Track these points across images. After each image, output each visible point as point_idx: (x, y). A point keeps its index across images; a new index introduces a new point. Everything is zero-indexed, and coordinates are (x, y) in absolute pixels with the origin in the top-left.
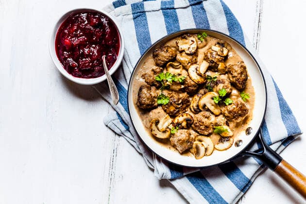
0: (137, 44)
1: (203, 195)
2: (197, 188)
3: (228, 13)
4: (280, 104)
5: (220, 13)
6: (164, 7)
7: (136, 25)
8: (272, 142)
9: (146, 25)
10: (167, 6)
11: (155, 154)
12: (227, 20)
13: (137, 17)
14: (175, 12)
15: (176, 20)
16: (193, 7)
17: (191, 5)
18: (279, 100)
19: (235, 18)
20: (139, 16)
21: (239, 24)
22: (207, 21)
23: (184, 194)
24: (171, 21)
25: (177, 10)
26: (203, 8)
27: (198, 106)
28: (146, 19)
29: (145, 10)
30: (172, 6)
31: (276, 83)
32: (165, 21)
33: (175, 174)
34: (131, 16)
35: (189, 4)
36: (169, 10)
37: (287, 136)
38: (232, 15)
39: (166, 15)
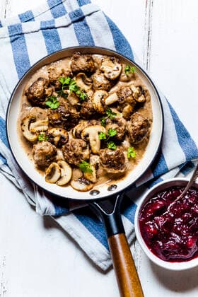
0: (15, 67)
1: (93, 234)
2: (86, 226)
3: (113, 29)
4: (176, 127)
5: (106, 29)
6: (43, 27)
7: (14, 49)
8: (169, 168)
9: (24, 48)
10: (47, 26)
11: (36, 184)
12: (114, 37)
13: (14, 40)
14: (57, 32)
15: (57, 40)
16: (76, 24)
17: (73, 22)
18: (175, 122)
19: (122, 34)
20: (16, 39)
21: (126, 42)
22: (92, 38)
23: (71, 233)
24: (51, 41)
25: (58, 29)
26: (86, 25)
27: (81, 132)
28: (24, 42)
29: (23, 32)
30: (52, 25)
31: (171, 104)
32: (46, 41)
33: (60, 209)
34: (9, 39)
35: (70, 21)
36: (49, 30)
37: (185, 161)
38: (119, 31)
39: (46, 35)
